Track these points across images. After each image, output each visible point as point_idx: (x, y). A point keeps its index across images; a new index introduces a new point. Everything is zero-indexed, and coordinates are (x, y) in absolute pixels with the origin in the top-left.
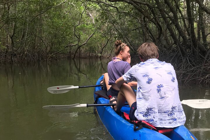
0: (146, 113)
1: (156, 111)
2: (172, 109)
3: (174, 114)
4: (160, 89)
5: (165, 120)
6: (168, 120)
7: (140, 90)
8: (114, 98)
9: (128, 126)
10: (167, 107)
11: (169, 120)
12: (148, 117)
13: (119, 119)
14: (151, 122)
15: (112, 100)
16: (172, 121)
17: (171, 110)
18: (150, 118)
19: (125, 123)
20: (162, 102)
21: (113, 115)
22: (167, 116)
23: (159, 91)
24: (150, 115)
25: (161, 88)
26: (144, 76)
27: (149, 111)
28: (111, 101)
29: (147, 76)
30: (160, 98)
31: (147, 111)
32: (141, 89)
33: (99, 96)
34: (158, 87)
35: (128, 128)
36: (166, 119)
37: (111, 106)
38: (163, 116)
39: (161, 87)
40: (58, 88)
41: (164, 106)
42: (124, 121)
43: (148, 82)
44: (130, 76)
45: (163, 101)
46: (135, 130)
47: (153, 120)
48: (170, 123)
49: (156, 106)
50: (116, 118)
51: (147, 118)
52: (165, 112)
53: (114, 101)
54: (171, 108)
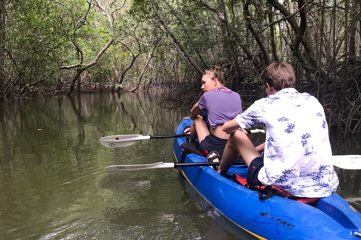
0: (281, 177)
1: (298, 174)
2: (320, 169)
3: (322, 176)
4: (306, 141)
5: (308, 187)
6: (313, 186)
7: (272, 142)
8: (214, 154)
9: (247, 194)
10: (313, 168)
11: (315, 185)
12: (283, 183)
13: (231, 184)
14: (286, 189)
15: (211, 156)
16: (319, 187)
17: (318, 171)
18: (285, 184)
19: (242, 189)
20: (307, 160)
21: (220, 179)
22: (312, 180)
23: (304, 143)
24: (286, 180)
25: (307, 139)
26: (281, 120)
27: (287, 175)
28: (210, 159)
29: (285, 120)
30: (305, 155)
31: (283, 174)
32: (273, 140)
33: (188, 152)
34: (303, 138)
35: (248, 196)
36: (309, 185)
37: (211, 167)
38: (306, 180)
39: (307, 137)
40: (117, 139)
41: (308, 166)
42: (239, 187)
43: (287, 130)
44: (252, 120)
45: (309, 158)
46: (262, 199)
47: (290, 187)
48: (316, 190)
49: (297, 167)
50: (225, 183)
51: (281, 184)
52: (309, 175)
53: (214, 158)
54: (318, 168)
